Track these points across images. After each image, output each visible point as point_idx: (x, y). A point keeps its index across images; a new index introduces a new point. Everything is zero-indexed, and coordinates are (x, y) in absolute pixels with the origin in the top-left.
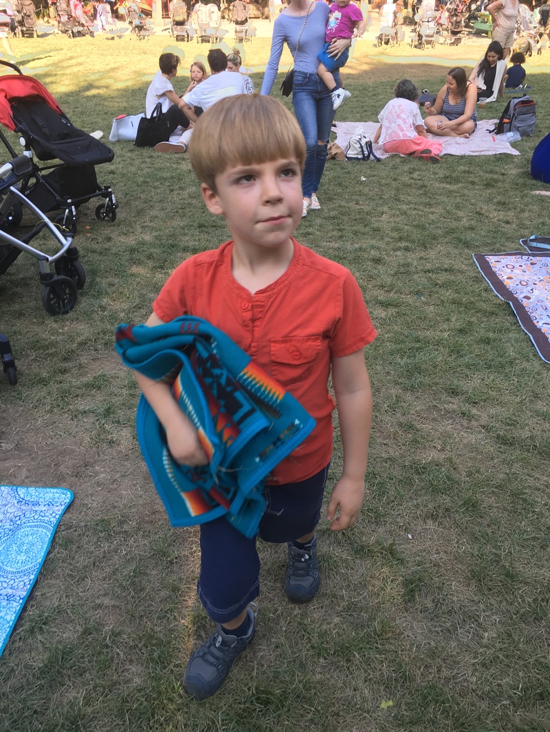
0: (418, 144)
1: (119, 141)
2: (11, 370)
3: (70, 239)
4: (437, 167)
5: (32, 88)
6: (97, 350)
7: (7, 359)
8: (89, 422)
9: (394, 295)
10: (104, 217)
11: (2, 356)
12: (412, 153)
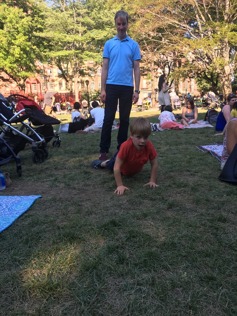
1: (62, 133)
2: (20, 170)
3: (44, 139)
4: (182, 131)
5: (32, 103)
6: (52, 170)
7: (19, 165)
8: (48, 183)
9: (165, 155)
10: (56, 145)
11: (17, 164)
12: (172, 128)
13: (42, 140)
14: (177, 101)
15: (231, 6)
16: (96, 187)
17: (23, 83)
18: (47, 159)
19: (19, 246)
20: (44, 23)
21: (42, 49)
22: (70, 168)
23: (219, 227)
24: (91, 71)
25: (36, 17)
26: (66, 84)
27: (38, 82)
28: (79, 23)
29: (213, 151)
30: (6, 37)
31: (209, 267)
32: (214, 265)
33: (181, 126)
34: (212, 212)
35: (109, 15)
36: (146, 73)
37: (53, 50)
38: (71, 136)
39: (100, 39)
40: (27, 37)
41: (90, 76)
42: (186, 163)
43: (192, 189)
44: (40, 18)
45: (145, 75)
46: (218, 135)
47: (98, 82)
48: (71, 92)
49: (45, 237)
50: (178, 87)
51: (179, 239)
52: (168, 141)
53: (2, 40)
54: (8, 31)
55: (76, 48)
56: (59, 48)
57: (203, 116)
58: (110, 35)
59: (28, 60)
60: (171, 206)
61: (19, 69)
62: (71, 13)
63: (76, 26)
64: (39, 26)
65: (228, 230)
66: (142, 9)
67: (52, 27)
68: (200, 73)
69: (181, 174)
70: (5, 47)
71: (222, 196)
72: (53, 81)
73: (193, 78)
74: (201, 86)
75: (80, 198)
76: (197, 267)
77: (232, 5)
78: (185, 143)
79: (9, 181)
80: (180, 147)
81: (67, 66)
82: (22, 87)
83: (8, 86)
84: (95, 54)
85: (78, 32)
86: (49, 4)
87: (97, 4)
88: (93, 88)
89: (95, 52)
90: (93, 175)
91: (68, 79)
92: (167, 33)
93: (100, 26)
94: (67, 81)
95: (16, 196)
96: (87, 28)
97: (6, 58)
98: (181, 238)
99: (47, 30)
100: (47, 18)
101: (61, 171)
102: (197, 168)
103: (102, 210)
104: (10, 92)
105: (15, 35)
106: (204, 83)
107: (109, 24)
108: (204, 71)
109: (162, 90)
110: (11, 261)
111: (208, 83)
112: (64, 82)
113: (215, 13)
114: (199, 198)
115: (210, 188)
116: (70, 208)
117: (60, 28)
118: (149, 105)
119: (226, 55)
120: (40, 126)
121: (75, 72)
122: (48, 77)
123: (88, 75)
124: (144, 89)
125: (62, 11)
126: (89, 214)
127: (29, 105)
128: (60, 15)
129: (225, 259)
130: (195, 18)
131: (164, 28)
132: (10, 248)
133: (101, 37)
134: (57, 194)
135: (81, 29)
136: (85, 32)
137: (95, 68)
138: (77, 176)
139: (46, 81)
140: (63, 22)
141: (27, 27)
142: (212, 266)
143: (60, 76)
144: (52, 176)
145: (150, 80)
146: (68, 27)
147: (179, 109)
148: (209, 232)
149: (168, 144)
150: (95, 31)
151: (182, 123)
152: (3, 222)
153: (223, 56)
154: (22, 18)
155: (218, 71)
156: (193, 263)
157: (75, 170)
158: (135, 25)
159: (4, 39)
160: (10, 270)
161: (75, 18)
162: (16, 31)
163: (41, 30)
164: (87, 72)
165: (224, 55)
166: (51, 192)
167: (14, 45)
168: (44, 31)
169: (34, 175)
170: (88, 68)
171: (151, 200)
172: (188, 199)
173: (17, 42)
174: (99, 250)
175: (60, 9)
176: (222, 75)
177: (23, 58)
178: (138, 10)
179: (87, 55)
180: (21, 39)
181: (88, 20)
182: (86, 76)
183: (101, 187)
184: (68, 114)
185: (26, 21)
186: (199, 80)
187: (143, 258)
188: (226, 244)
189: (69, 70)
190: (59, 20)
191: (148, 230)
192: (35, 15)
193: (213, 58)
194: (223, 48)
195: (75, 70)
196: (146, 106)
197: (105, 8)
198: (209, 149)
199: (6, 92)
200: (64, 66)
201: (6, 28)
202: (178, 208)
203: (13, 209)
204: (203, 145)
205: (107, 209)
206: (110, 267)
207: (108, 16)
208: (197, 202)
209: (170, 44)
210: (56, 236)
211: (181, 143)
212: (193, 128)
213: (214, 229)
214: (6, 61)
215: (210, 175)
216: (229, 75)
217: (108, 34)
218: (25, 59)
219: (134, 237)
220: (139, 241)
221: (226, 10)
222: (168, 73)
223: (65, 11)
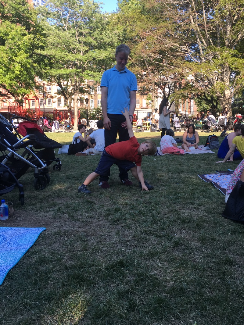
0: (174, 149)
1: (61, 154)
2: (22, 198)
3: (46, 165)
4: (183, 157)
5: (34, 126)
6: (54, 198)
7: (21, 194)
8: (51, 213)
9: (168, 184)
10: (56, 169)
11: (20, 192)
12: (173, 153)
13: (44, 166)
14: (177, 123)
15: (232, 32)
16: (100, 219)
17: (22, 99)
18: (49, 185)
19: (28, 287)
20: (46, 41)
21: (43, 66)
22: (72, 197)
23: (226, 271)
24: (90, 89)
25: (38, 35)
26: (65, 101)
27: (37, 99)
28: (81, 43)
29: (215, 182)
30: (7, 53)
31: (218, 316)
32: (223, 314)
33: (182, 151)
34: (218, 252)
35: (111, 35)
36: (146, 93)
37: (54, 68)
38: (70, 158)
39: (101, 59)
40: (28, 55)
41: (89, 94)
42: (190, 195)
43: (197, 225)
44: (42, 36)
45: (145, 95)
46: (219, 163)
47: (98, 100)
48: (70, 109)
49: (54, 278)
50: (178, 109)
51: (188, 284)
52: (170, 168)
53: (3, 56)
54: (9, 48)
55: (76, 67)
56: (60, 66)
57: (203, 140)
58: (111, 55)
59: (28, 77)
60: (177, 245)
61: (18, 84)
62: (74, 32)
63: (78, 46)
64: (41, 44)
65: (234, 275)
66: (144, 31)
67: (53, 45)
68: (200, 94)
69: (184, 207)
70: (5, 64)
71: (227, 234)
72: (52, 97)
73: (193, 99)
74: (200, 107)
75: (85, 232)
76: (207, 316)
77: (233, 30)
78: (187, 171)
79: (12, 210)
80: (183, 175)
81: (67, 83)
82: (20, 103)
83: (6, 101)
84: (96, 74)
85: (80, 51)
86: (51, 22)
87: (99, 25)
88: (92, 106)
89: (96, 72)
90: (96, 205)
91: (67, 96)
92: (169, 56)
93: (102, 46)
94: (66, 98)
95: (19, 227)
96: (89, 48)
97: (6, 75)
98: (190, 282)
99: (48, 48)
100: (49, 36)
101: (63, 199)
102: (200, 201)
103: (108, 247)
104: (7, 107)
105: (16, 52)
106: (204, 104)
107: (111, 44)
108: (204, 93)
109: (163, 113)
110: (22, 305)
111: (208, 105)
112: (63, 99)
113: (216, 38)
114: (205, 236)
115: (215, 225)
116: (76, 245)
117: (62, 47)
118: (148, 125)
119: (226, 80)
120: (42, 149)
121: (75, 90)
122: (47, 93)
123: (87, 93)
124: (143, 108)
125: (65, 30)
126: (96, 252)
127: (30, 128)
128: (62, 34)
129: (234, 308)
130: (196, 42)
131: (165, 51)
132: (19, 289)
133: (102, 57)
134: (61, 226)
135: (83, 48)
136: (87, 51)
137: (95, 86)
138: (80, 206)
139: (44, 98)
140: (65, 41)
141: (29, 44)
142: (221, 315)
143: (59, 93)
144: (54, 204)
145: (150, 101)
146: (70, 46)
147: (179, 131)
148: (216, 276)
149: (170, 172)
150: (97, 51)
151: (183, 148)
152: (10, 259)
153: (223, 81)
154: (24, 35)
155: (218, 95)
156: (203, 312)
157: (78, 199)
158: (137, 47)
159: (5, 56)
160: (22, 315)
161: (77, 37)
162: (17, 48)
163: (42, 48)
164: (87, 90)
165: (225, 79)
166: (55, 223)
167: (14, 61)
168: (45, 49)
169: (36, 204)
170: (88, 86)
171: (156, 236)
172: (193, 237)
173: (18, 59)
174: (109, 294)
175: (62, 28)
176: (222, 99)
177: (23, 75)
178: (140, 33)
179: (88, 74)
180: (22, 56)
181: (90, 40)
182: (86, 93)
183: (105, 220)
184: (66, 132)
185: (28, 38)
186: (199, 102)
187: (153, 305)
188: (234, 290)
189: (69, 87)
190: (61, 38)
191: (156, 272)
192: (37, 33)
193: (214, 82)
194: (224, 72)
195: (75, 88)
196: (146, 126)
197: (108, 29)
198: (211, 179)
199: (3, 107)
200: (64, 83)
201: (7, 44)
202: (184, 247)
203: (18, 243)
204: (205, 174)
205: (112, 246)
206: (121, 315)
207: (110, 37)
208: (202, 240)
209: (171, 66)
210: (64, 278)
211: (183, 171)
212: (194, 153)
213: (221, 272)
214: (6, 78)
215: (213, 209)
216: (229, 99)
217: (110, 54)
218: (25, 76)
219: (142, 280)
220: (148, 285)
221: (227, 35)
222: (168, 94)
223: (67, 30)
